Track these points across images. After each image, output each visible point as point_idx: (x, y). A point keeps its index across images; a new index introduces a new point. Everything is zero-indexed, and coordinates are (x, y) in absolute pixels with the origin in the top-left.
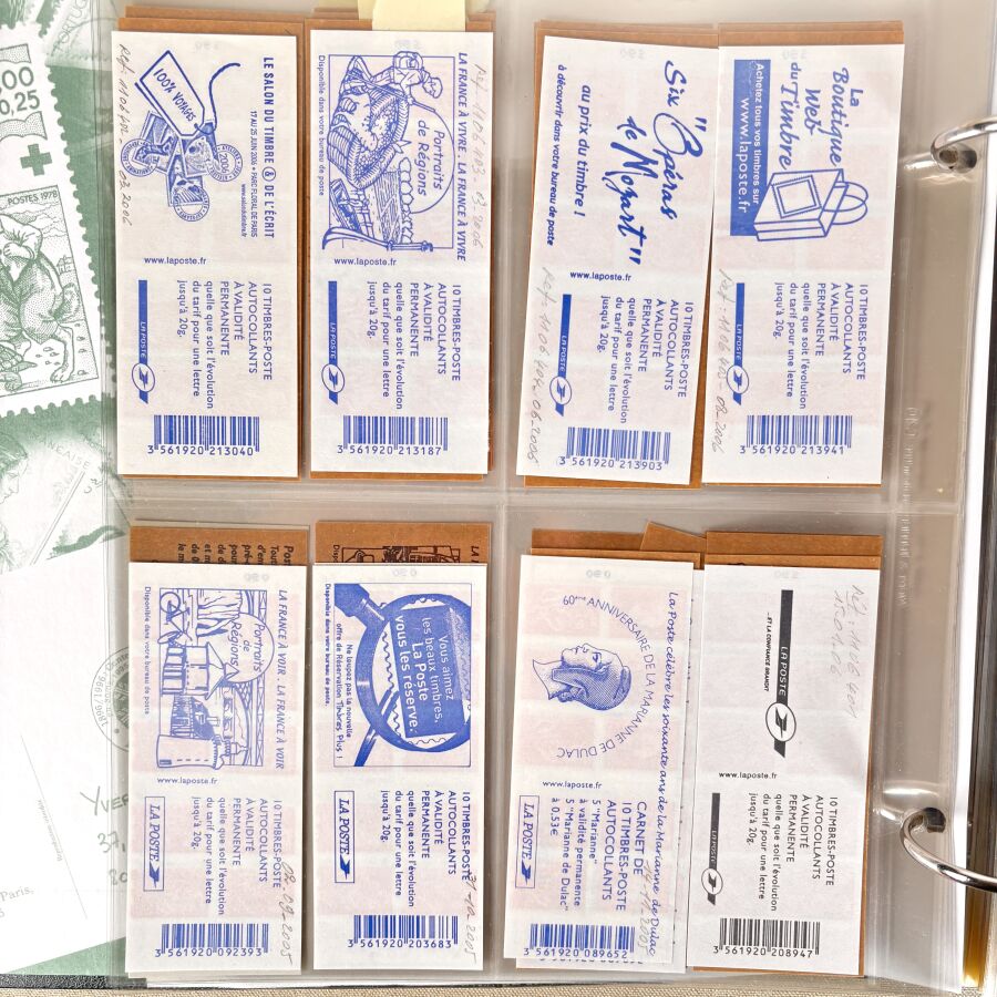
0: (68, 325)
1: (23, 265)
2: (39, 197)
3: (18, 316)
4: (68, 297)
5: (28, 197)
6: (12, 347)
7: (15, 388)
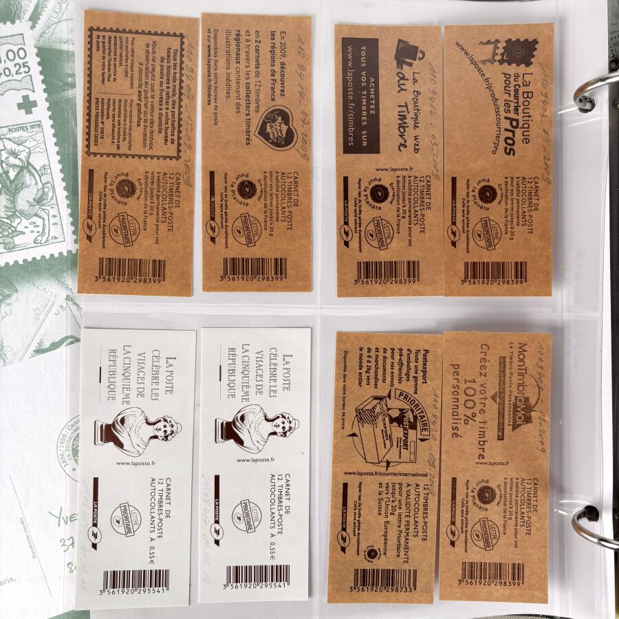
0: (45, 208)
1: (17, 170)
2: (29, 128)
3: (14, 202)
4: (46, 190)
5: (22, 128)
6: (9, 222)
7: (10, 248)
